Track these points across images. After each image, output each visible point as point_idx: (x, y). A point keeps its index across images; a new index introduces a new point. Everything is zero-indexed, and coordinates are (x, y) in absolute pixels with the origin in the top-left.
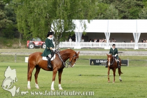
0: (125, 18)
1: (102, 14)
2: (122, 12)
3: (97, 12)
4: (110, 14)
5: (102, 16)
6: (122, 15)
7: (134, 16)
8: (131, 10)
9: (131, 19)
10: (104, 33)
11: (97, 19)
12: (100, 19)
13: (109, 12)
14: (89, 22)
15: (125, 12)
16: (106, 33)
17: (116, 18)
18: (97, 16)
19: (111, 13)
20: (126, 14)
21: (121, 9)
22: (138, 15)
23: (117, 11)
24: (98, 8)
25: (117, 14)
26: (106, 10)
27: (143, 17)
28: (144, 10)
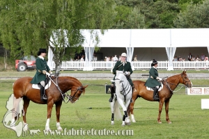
0: (154, 26)
1: (121, 21)
2: (150, 18)
3: (115, 18)
4: (133, 22)
5: (123, 23)
6: (150, 23)
7: (167, 24)
8: (163, 16)
9: (163, 28)
11: (115, 28)
12: (120, 28)
13: (132, 19)
14: (103, 33)
15: (154, 19)
16: (128, 48)
17: (142, 27)
18: (115, 24)
19: (134, 19)
20: (155, 21)
21: (148, 13)
22: (172, 22)
23: (143, 17)
24: (116, 13)
25: (143, 21)
26: (127, 16)
27: (180, 25)
28: (181, 16)
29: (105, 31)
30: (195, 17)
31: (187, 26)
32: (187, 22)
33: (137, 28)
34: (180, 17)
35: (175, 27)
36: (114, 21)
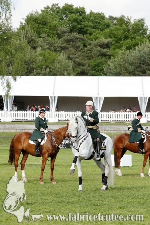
0: (83, 74)
1: (47, 67)
2: (79, 65)
3: (39, 64)
4: (60, 69)
5: (48, 70)
6: (79, 70)
7: (98, 71)
8: (93, 63)
9: (93, 76)
10: (48, 98)
11: (40, 75)
12: (45, 75)
13: (59, 66)
14: (15, 80)
15: (84, 66)
16: (52, 98)
17: (69, 75)
18: (39, 71)
19: (61, 66)
20: (85, 68)
21: (77, 60)
22: (103, 69)
23: (71, 64)
24: (41, 58)
25: (71, 68)
26: (53, 62)
27: (111, 73)
28: (112, 62)
29: (18, 78)
30: (127, 65)
31: (118, 74)
32: (118, 70)
33: (64, 75)
34: (111, 64)
35: (106, 75)
36: (39, 67)
